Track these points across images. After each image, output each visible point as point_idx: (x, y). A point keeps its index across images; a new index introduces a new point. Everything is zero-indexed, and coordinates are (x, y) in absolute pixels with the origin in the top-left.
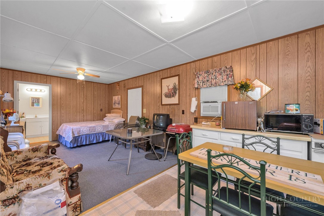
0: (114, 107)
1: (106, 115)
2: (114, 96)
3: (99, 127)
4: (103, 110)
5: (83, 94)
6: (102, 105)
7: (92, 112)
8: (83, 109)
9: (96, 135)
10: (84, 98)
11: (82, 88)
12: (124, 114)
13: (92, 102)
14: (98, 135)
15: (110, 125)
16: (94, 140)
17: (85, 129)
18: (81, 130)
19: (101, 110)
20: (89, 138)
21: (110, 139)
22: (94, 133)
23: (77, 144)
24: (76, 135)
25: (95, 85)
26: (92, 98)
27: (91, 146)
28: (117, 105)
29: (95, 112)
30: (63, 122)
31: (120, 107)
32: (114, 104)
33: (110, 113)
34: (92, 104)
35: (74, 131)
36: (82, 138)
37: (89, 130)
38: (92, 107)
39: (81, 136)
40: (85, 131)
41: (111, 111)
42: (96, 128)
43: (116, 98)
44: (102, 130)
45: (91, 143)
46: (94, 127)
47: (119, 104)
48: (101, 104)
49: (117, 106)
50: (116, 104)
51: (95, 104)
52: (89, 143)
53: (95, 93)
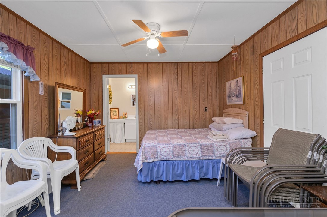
0: (228, 103)
1: (213, 119)
2: (229, 80)
3: (193, 148)
4: (208, 109)
5: (176, 83)
6: (207, 100)
7: (191, 112)
8: (177, 108)
9: (186, 164)
10: (179, 90)
11: (176, 74)
12: (252, 120)
13: (191, 97)
14: (192, 165)
15: (218, 144)
16: (182, 174)
17: (165, 149)
18: (159, 150)
19: (206, 109)
20: (173, 169)
21: (219, 178)
22: (183, 159)
23: (151, 178)
24: (150, 161)
25: (195, 67)
26: (191, 89)
27: (178, 185)
28: (235, 99)
29: (195, 112)
30: (151, 128)
31: (242, 103)
32: (229, 96)
33: (222, 116)
34: (191, 99)
35: (146, 151)
36: (159, 166)
37: (173, 151)
38: (191, 105)
39: (158, 163)
40: (165, 154)
41: (224, 111)
42: (187, 148)
43: (232, 85)
44: (199, 153)
45: (178, 179)
46: (183, 146)
47: (238, 96)
48: (205, 100)
49: (235, 101)
50: (232, 98)
51: (196, 99)
52: (172, 179)
53: (195, 80)
